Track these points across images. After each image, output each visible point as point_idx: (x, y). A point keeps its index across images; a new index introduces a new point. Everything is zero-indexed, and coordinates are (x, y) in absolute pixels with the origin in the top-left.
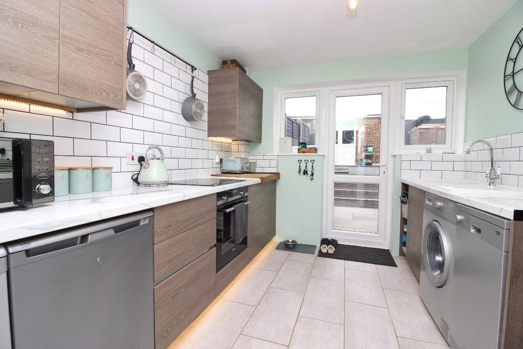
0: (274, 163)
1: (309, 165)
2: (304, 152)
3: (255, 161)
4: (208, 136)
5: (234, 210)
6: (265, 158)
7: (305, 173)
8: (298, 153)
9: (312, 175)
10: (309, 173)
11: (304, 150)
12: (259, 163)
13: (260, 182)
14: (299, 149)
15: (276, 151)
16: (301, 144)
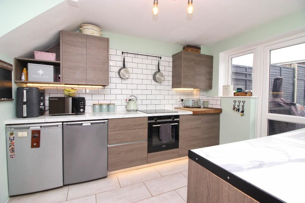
0: (219, 102)
1: (241, 104)
2: (238, 95)
3: (208, 100)
4: (172, 88)
5: (160, 126)
6: (214, 99)
7: (238, 110)
8: (234, 95)
9: (243, 112)
10: (241, 110)
11: (239, 93)
12: (211, 102)
13: (192, 114)
14: (234, 93)
15: (221, 94)
16: (238, 89)
